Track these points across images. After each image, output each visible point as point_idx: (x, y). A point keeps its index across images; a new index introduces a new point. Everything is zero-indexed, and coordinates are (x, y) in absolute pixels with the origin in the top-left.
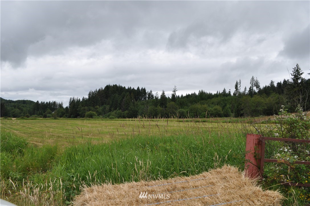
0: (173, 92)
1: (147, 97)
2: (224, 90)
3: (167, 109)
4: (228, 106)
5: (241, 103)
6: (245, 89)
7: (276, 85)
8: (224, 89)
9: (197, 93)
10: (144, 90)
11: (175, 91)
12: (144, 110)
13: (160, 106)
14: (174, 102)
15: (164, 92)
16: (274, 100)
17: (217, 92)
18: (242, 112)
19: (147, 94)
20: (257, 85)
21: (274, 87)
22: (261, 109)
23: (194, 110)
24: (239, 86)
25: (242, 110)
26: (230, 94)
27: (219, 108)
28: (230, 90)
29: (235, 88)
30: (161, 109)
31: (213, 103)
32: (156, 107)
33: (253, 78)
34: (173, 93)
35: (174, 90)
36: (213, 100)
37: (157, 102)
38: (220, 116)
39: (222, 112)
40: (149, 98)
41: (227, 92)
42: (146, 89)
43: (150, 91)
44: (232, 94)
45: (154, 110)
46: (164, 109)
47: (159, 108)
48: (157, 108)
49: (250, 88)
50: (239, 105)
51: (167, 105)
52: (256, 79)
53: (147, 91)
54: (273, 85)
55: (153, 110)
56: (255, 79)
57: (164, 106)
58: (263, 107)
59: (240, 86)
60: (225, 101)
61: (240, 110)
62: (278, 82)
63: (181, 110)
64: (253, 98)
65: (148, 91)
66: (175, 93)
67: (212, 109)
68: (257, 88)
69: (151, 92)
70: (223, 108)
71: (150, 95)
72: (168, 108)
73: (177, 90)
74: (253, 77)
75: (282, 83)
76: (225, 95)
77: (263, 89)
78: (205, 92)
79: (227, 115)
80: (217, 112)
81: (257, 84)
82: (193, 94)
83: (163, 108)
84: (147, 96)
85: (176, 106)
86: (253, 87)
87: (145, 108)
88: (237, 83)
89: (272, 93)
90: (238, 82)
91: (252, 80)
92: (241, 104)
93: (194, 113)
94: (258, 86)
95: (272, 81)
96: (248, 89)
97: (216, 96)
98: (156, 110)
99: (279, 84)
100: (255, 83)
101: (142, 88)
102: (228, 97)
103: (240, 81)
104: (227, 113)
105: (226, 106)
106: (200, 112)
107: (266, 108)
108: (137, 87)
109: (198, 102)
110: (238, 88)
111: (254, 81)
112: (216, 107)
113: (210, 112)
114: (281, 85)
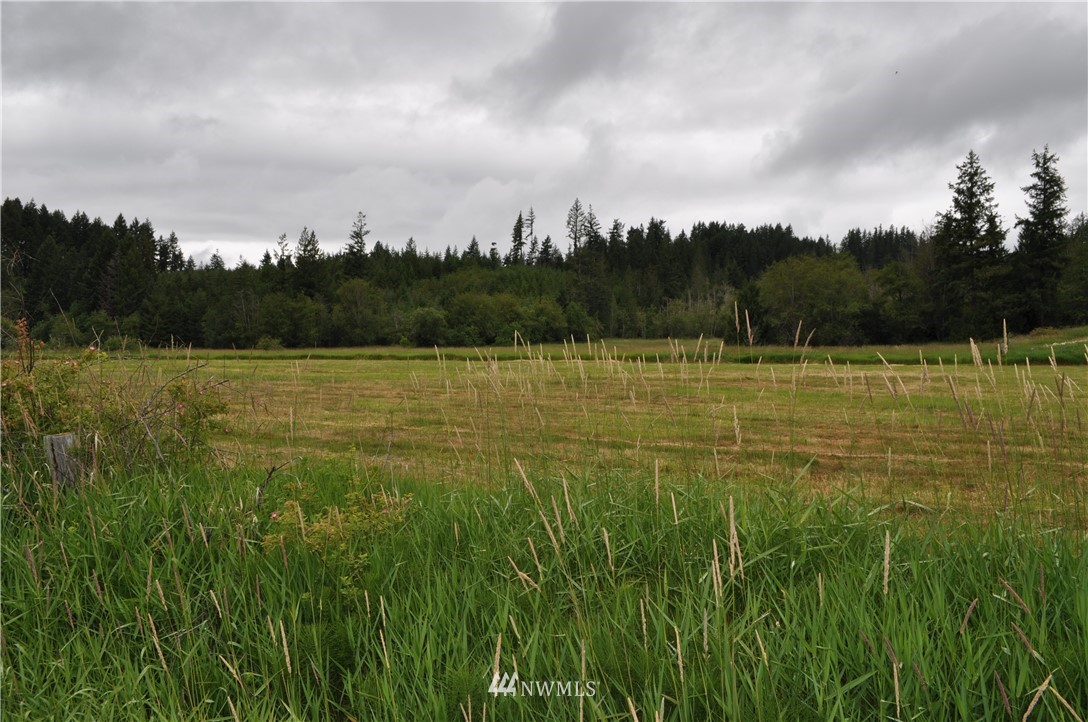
2: (474, 245)
7: (625, 236)
8: (474, 239)
10: (145, 230)
19: (158, 248)
20: (592, 231)
21: (621, 241)
24: (525, 231)
26: (496, 258)
28: (493, 244)
29: (515, 241)
33: (576, 208)
34: (352, 242)
40: (162, 264)
41: (485, 250)
42: (154, 227)
43: (169, 236)
44: (502, 259)
52: (589, 210)
53: (156, 236)
54: (618, 236)
56: (585, 210)
59: (530, 234)
62: (632, 228)
65: (160, 233)
68: (590, 242)
69: (173, 239)
71: (171, 256)
75: (646, 231)
76: (475, 261)
81: (591, 226)
84: (158, 257)
86: (576, 237)
88: (520, 220)
90: (524, 217)
91: (573, 213)
94: (594, 234)
95: (616, 221)
99: (633, 233)
100: (584, 225)
101: (137, 222)
103: (532, 213)
108: (115, 218)
110: (523, 240)
111: (580, 218)
112: (538, 302)
113: (527, 320)
114: (642, 236)
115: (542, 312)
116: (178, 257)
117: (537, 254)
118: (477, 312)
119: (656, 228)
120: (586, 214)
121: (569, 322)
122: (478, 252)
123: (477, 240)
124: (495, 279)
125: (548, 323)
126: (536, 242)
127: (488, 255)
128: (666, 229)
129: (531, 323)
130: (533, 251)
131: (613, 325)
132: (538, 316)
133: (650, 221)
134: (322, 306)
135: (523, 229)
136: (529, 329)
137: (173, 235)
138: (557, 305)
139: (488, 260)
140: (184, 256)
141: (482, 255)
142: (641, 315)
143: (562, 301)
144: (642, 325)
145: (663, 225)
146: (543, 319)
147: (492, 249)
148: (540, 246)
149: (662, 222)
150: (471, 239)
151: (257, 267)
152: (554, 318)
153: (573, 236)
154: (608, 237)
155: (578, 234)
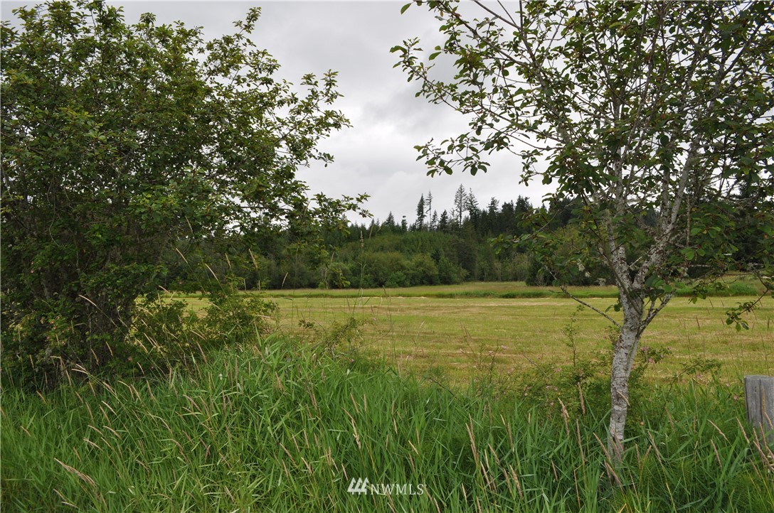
2: (390, 218)
7: (500, 209)
20: (472, 206)
21: (497, 213)
23: (371, 266)
24: (426, 208)
26: (405, 227)
27: (427, 260)
28: (404, 217)
29: (419, 214)
33: (461, 190)
41: (398, 222)
44: (409, 227)
52: (469, 192)
54: (495, 209)
56: (467, 192)
59: (430, 209)
62: (505, 203)
67: (413, 264)
68: (469, 214)
70: (435, 259)
74: (461, 186)
75: (515, 205)
79: (446, 281)
81: (471, 203)
86: (460, 212)
88: (422, 200)
90: (425, 198)
91: (459, 194)
93: (371, 273)
94: (472, 210)
95: (493, 199)
99: (507, 207)
100: (466, 203)
102: (400, 235)
103: (430, 195)
106: (385, 272)
110: (424, 214)
111: (464, 198)
112: (417, 258)
113: (408, 270)
114: (512, 209)
115: (421, 264)
117: (437, 223)
118: (373, 265)
119: (522, 203)
120: (468, 195)
121: (440, 271)
122: (393, 223)
123: (393, 214)
124: (399, 242)
125: (424, 272)
126: (436, 215)
127: (400, 224)
128: (530, 203)
129: (411, 272)
130: (434, 220)
131: (477, 272)
132: (417, 267)
133: (518, 198)
134: (273, 262)
135: (424, 206)
136: (410, 277)
138: (431, 259)
139: (400, 228)
141: (396, 224)
142: (497, 265)
143: (436, 257)
144: (499, 272)
145: (528, 200)
146: (421, 269)
147: (403, 221)
148: (439, 218)
149: (526, 198)
150: (389, 214)
152: (430, 269)
153: (459, 210)
154: (487, 210)
155: (463, 209)
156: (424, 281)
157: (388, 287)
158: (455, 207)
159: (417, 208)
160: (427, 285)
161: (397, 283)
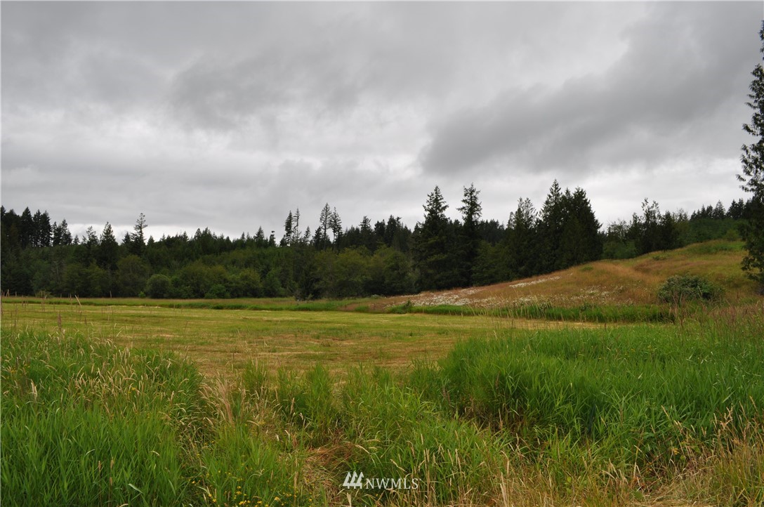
0: (136, 229)
1: (52, 239)
2: (260, 233)
3: (117, 272)
4: (273, 271)
5: (315, 265)
6: (308, 232)
7: (373, 227)
8: (260, 229)
9: (191, 235)
10: (43, 219)
11: (140, 228)
12: (51, 275)
13: (99, 264)
14: (136, 256)
15: (110, 227)
16: (385, 261)
17: (243, 235)
18: (316, 286)
19: (53, 230)
20: (336, 225)
21: (370, 231)
22: (360, 280)
23: (193, 278)
24: (294, 224)
25: (318, 280)
26: (274, 242)
27: (253, 274)
28: (273, 232)
29: (286, 229)
30: (101, 271)
31: (234, 263)
32: (87, 266)
33: (326, 209)
35: (138, 224)
36: (234, 254)
37: (89, 255)
38: (255, 294)
39: (261, 286)
40: (57, 240)
41: (267, 236)
42: (50, 216)
43: (61, 222)
44: (278, 242)
45: (80, 274)
46: (109, 274)
47: (96, 270)
48: (89, 271)
49: (318, 232)
50: (310, 271)
51: (119, 263)
52: (334, 211)
53: (51, 223)
54: (368, 227)
55: (77, 274)
56: (332, 210)
57: (109, 266)
58: (364, 277)
59: (297, 225)
60: (264, 258)
61: (312, 282)
62: (378, 222)
63: (159, 278)
64: (340, 255)
65: (55, 220)
66: (141, 232)
67: (238, 277)
68: (334, 232)
69: (64, 224)
70: (264, 274)
71: (62, 235)
72: (121, 271)
73: (146, 226)
74: (327, 205)
75: (386, 224)
76: (260, 243)
77: (345, 234)
78: (212, 233)
79: (271, 293)
80: (249, 285)
81: (335, 222)
82: (180, 237)
83: (106, 269)
84: (53, 236)
85: (142, 267)
86: (325, 229)
87: (53, 269)
88: (290, 216)
89: (379, 244)
90: (293, 215)
91: (324, 212)
92: (315, 268)
93: (192, 284)
94: (336, 228)
95: (365, 218)
96: (313, 233)
97: (241, 244)
98: (88, 274)
99: (380, 226)
100: (331, 221)
101: (39, 213)
102: (270, 250)
103: (298, 212)
104: (271, 287)
105: (269, 270)
106: (207, 284)
107: (370, 278)
108: (23, 210)
109: (198, 258)
110: (293, 229)
111: (329, 216)
112: (247, 272)
113: (231, 283)
114: (384, 228)
115: (245, 278)
116: (68, 237)
117: (310, 238)
118: (195, 278)
119: (394, 222)
120: (332, 214)
121: (264, 285)
122: (262, 237)
123: (262, 229)
127: (268, 240)
128: (401, 223)
129: (234, 285)
130: (307, 236)
132: (242, 280)
135: (292, 223)
136: (232, 289)
137: (64, 222)
138: (258, 274)
139: (268, 243)
140: (72, 235)
141: (265, 239)
143: (266, 272)
146: (245, 282)
147: (272, 236)
150: (258, 228)
151: (119, 244)
152: (254, 282)
153: (324, 227)
154: (360, 227)
155: (327, 227)
156: (248, 293)
157: (208, 298)
158: (320, 224)
159: (285, 224)
160: (251, 297)
161: (217, 294)
